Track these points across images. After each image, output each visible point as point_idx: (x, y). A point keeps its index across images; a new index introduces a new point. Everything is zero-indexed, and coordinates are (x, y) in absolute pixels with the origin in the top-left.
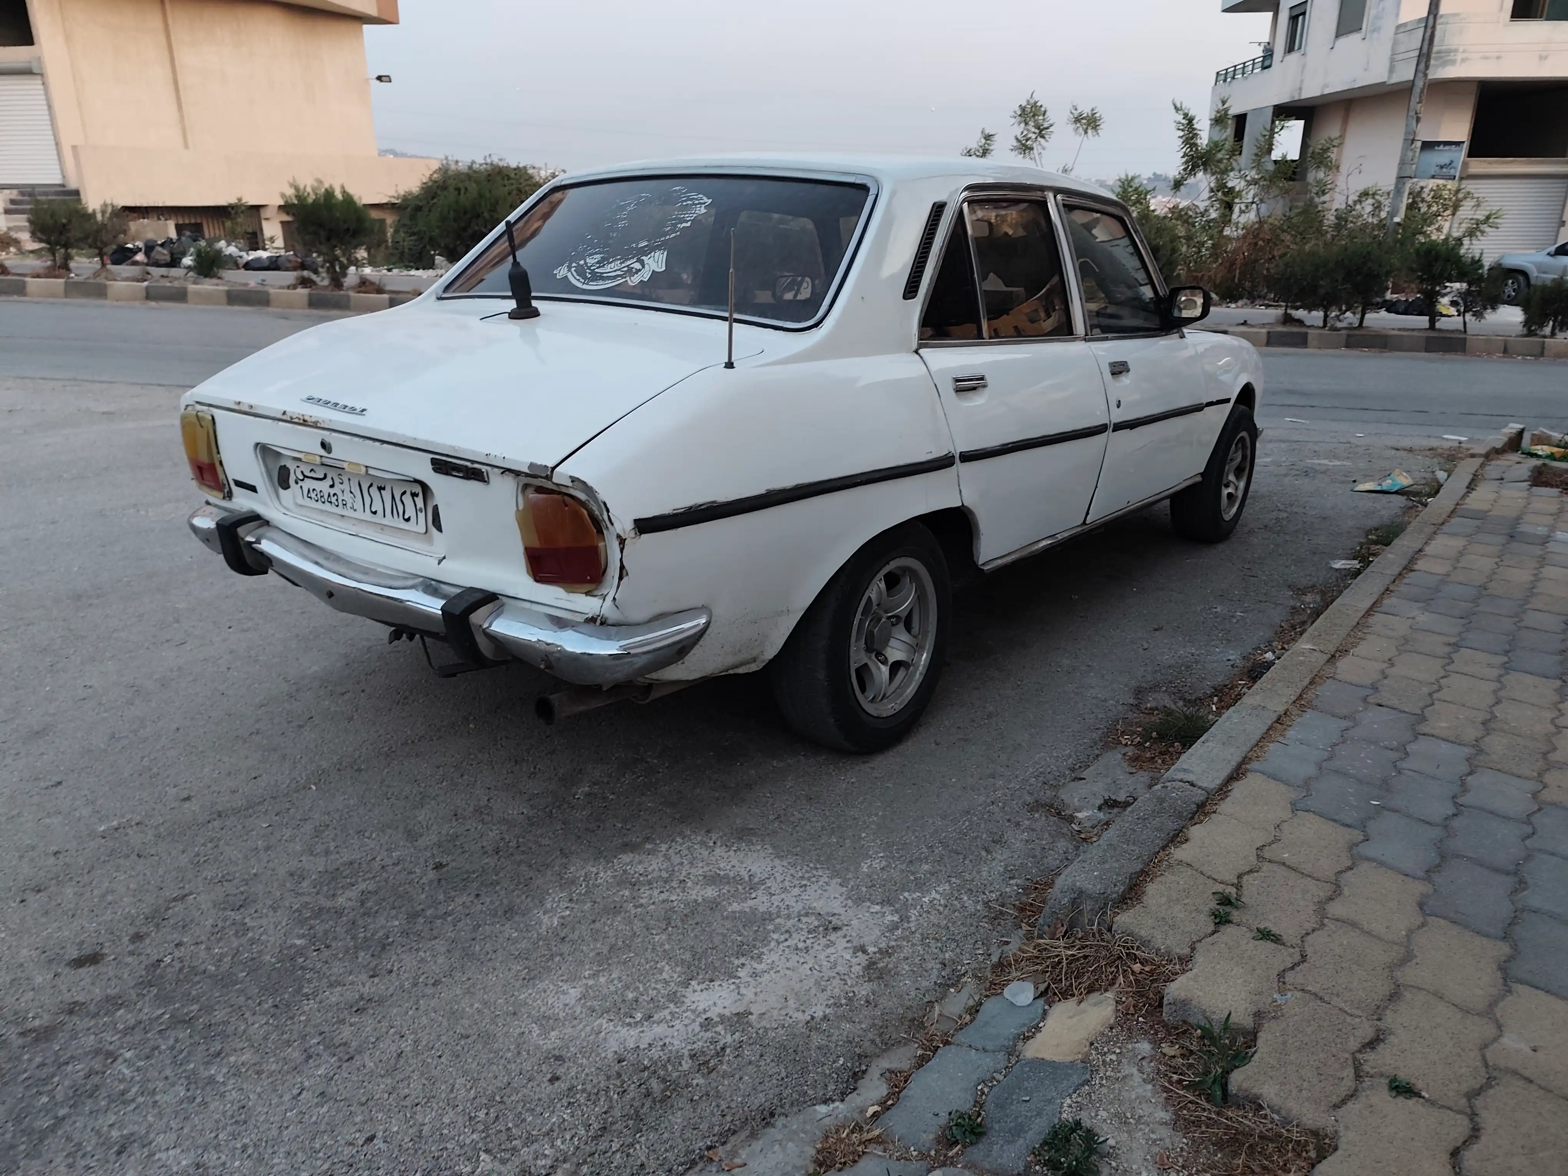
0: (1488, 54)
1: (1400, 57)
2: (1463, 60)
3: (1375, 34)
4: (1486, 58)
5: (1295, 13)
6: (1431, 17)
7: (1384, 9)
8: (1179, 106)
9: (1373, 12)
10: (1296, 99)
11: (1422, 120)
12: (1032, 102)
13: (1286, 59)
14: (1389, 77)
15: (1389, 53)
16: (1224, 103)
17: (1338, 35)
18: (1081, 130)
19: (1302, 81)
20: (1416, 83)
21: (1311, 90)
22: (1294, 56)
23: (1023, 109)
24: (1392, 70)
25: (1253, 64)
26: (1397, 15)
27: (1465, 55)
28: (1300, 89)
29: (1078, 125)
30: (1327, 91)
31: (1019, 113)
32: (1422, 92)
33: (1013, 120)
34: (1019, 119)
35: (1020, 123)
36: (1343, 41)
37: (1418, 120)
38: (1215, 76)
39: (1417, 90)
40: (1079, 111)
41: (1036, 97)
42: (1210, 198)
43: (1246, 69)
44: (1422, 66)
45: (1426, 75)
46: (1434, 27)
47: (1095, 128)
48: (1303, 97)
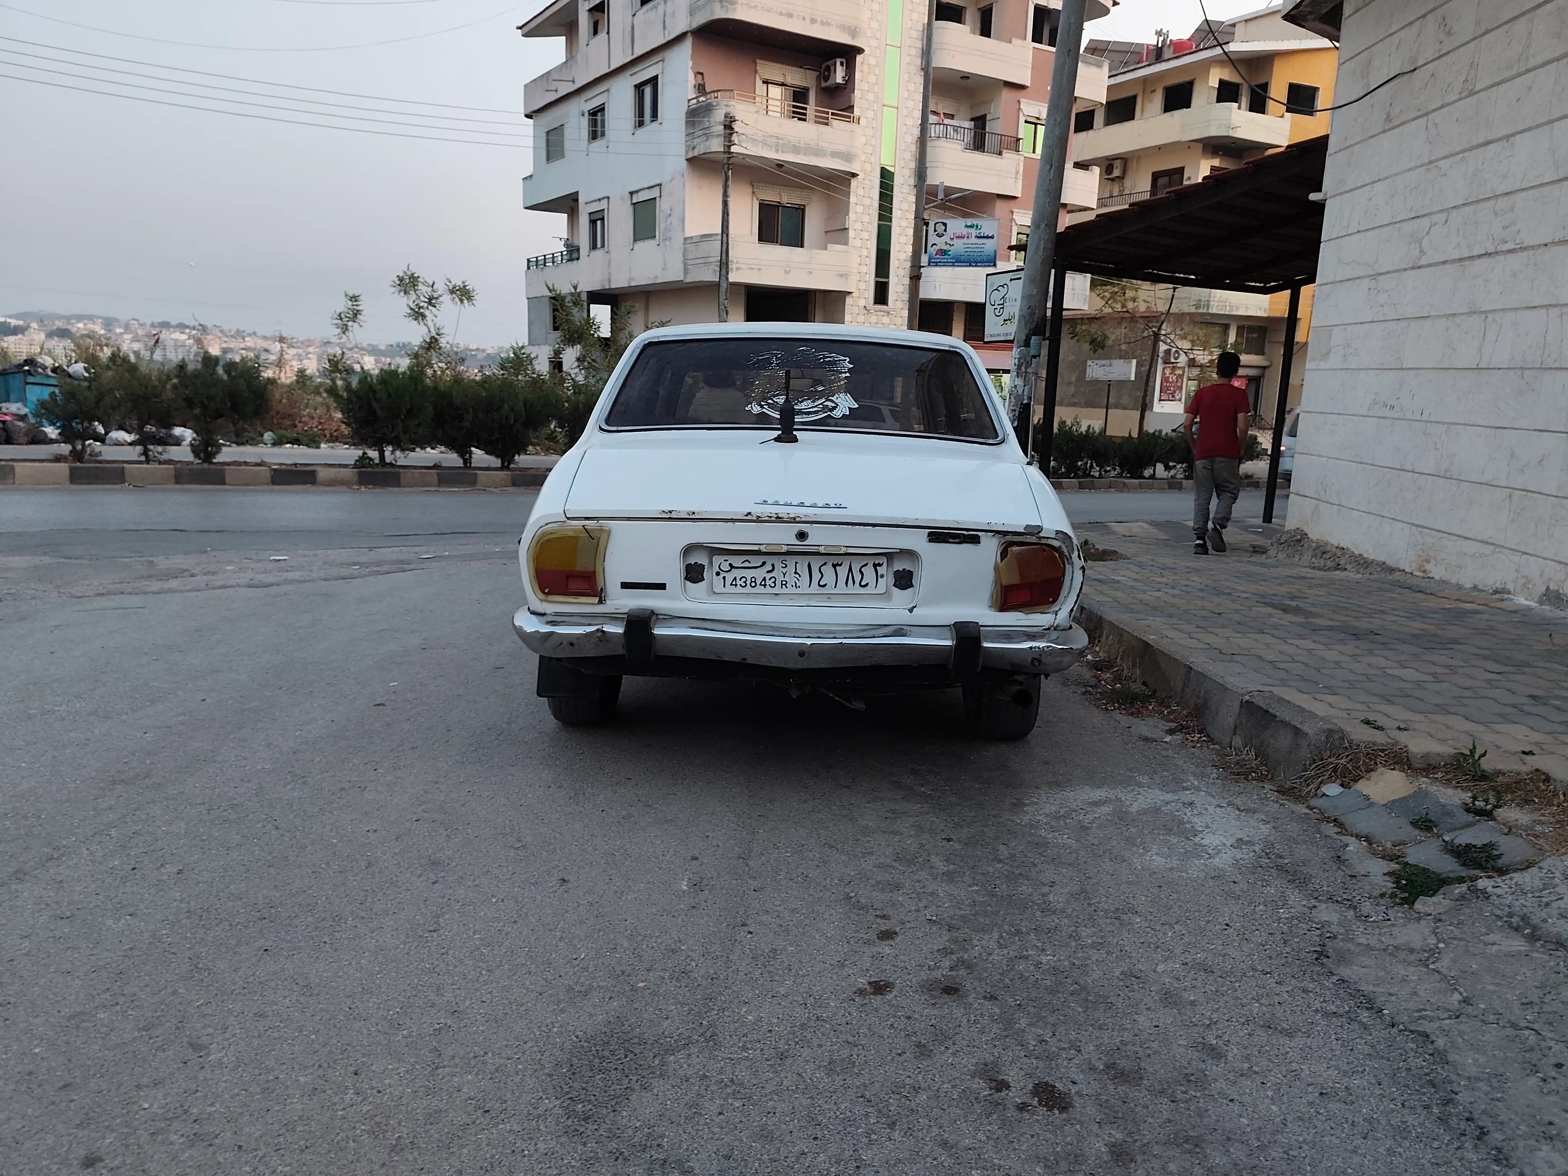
0: (752, 266)
1: (691, 262)
2: (738, 269)
3: (667, 242)
4: (752, 269)
5: (594, 217)
6: (725, 235)
7: (671, 223)
8: (551, 287)
9: (663, 225)
10: (607, 287)
11: (730, 313)
12: (409, 273)
13: (591, 254)
14: (685, 277)
15: (682, 259)
16: (575, 288)
17: (635, 240)
18: (457, 299)
19: (610, 274)
20: (722, 284)
21: (619, 282)
22: (598, 253)
23: (401, 279)
24: (686, 271)
25: (562, 255)
26: (683, 230)
27: (738, 265)
28: (609, 280)
29: (454, 295)
30: (633, 284)
31: (398, 282)
32: (726, 291)
33: (393, 289)
34: (398, 288)
35: (400, 291)
36: (640, 245)
37: (727, 313)
38: (526, 261)
39: (723, 289)
40: (453, 283)
41: (413, 269)
42: (579, 366)
43: (555, 259)
44: (724, 271)
45: (727, 279)
46: (727, 243)
47: (470, 298)
48: (613, 287)
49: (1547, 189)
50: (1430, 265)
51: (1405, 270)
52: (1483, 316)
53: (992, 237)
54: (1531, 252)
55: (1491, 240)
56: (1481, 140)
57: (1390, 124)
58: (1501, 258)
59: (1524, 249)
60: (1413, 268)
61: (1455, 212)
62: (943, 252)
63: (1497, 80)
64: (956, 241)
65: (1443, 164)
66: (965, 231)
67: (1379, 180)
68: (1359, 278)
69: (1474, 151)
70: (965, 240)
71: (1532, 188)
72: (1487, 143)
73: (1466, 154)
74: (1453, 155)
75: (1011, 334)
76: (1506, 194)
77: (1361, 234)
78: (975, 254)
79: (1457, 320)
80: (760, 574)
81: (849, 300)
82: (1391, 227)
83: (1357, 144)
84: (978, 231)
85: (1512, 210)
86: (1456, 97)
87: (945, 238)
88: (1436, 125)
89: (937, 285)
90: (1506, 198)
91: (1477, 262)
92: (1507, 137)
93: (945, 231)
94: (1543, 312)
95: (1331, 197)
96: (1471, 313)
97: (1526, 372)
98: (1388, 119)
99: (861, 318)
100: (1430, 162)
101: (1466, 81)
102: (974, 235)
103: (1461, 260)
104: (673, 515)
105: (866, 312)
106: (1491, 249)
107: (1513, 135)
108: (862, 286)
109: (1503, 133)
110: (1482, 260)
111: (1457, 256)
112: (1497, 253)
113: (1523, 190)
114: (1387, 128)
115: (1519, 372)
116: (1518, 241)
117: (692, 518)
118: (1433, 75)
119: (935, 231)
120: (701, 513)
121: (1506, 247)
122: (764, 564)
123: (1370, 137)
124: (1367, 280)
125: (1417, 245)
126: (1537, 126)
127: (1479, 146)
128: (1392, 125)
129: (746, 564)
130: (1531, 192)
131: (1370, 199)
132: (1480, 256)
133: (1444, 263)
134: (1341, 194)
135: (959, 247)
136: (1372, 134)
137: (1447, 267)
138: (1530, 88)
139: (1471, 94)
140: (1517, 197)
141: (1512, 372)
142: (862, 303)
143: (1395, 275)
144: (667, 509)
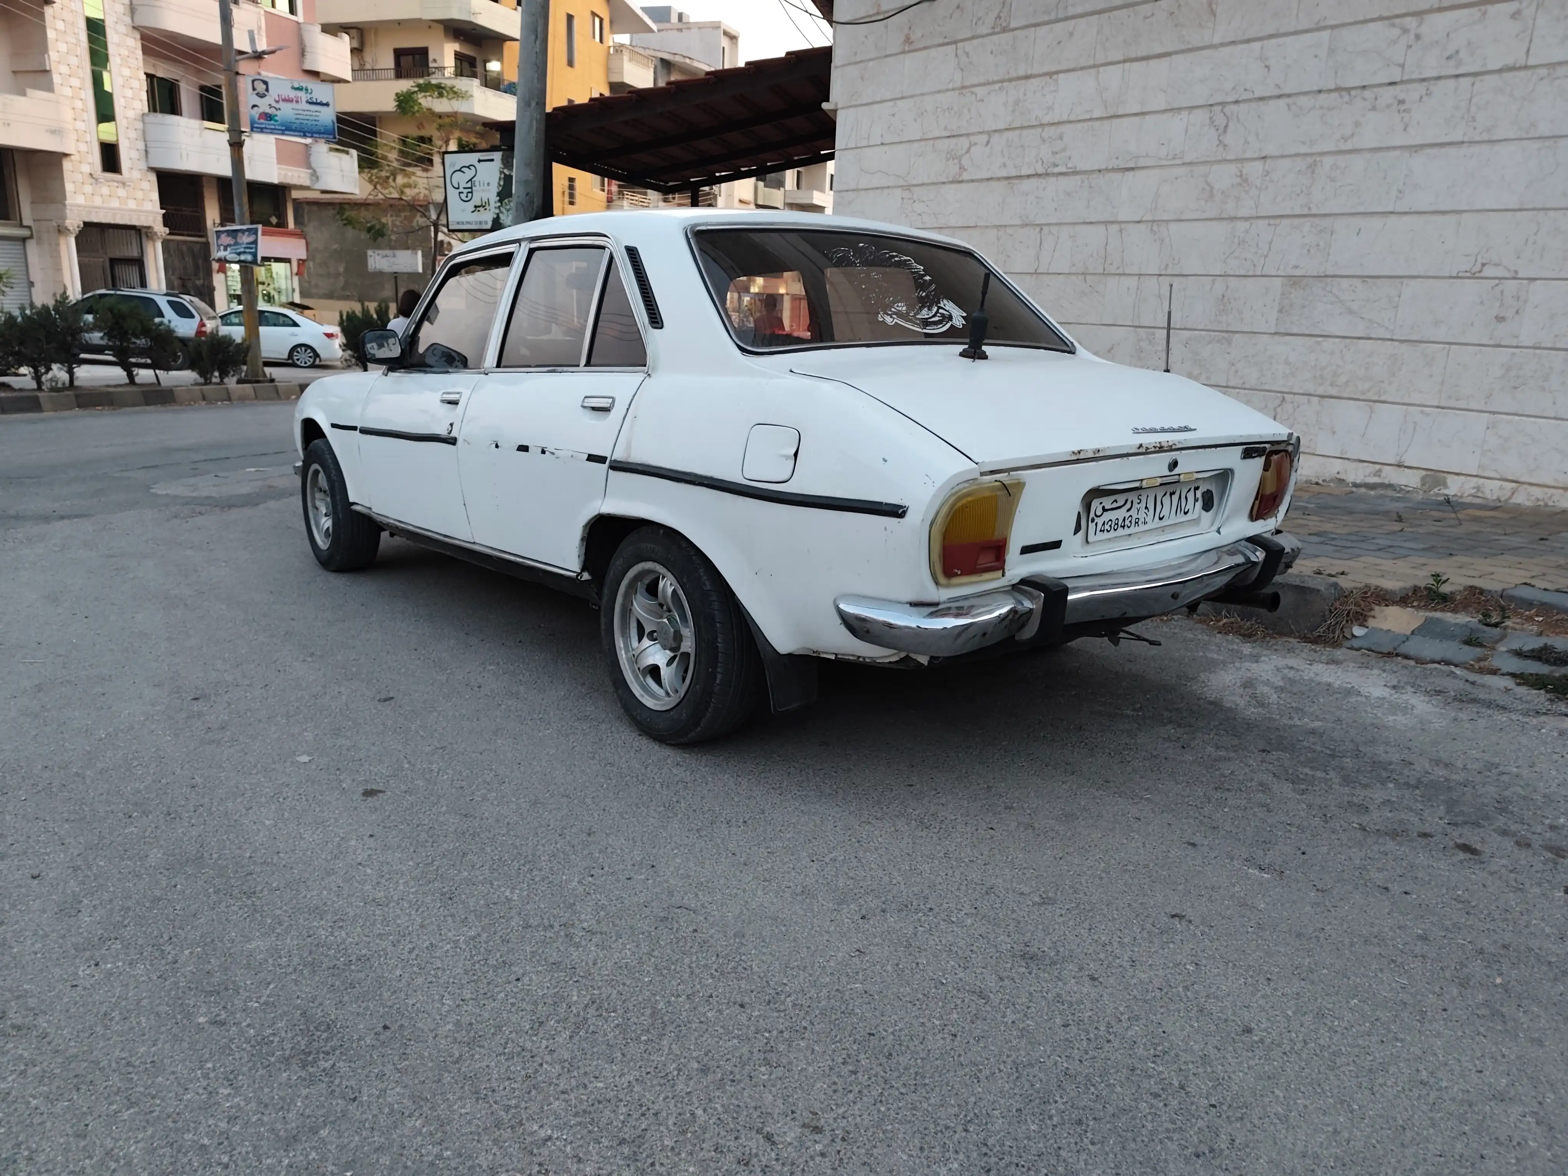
49: (1096, 124)
50: (973, 181)
51: (944, 183)
52: (1038, 229)
53: (327, 105)
54: (1084, 177)
55: (1040, 162)
56: (1022, 73)
57: (909, 45)
58: (1052, 180)
59: (1075, 173)
60: (952, 182)
61: (997, 135)
62: (268, 117)
63: (1034, 21)
64: (281, 105)
65: (980, 91)
66: (293, 94)
67: (903, 98)
68: (888, 187)
69: (1014, 83)
70: (294, 105)
71: (1079, 121)
72: (1028, 77)
73: (1005, 84)
74: (989, 83)
75: (486, 223)
76: (1053, 124)
77: (886, 148)
78: (309, 123)
79: (1009, 231)
80: (1121, 514)
81: (67, 165)
82: (923, 143)
83: (872, 60)
84: (309, 96)
85: (1061, 138)
86: (989, 31)
87: (268, 100)
88: (967, 54)
89: (184, 155)
90: (1053, 128)
91: (1026, 182)
92: (1050, 74)
93: (267, 90)
94: (1102, 228)
95: (843, 108)
96: (1024, 225)
97: (1088, 277)
98: (908, 40)
99: (88, 189)
100: (963, 87)
101: (999, 17)
102: (304, 100)
103: (1007, 178)
104: (1082, 456)
105: (93, 181)
106: (1040, 170)
107: (1057, 73)
108: (83, 147)
109: (1046, 69)
110: (1032, 180)
111: (1004, 173)
112: (1047, 174)
113: (1070, 122)
114: (907, 49)
115: (1081, 277)
116: (1070, 165)
117: (1098, 457)
118: (958, 7)
119: (254, 89)
120: (1104, 449)
121: (1056, 170)
122: (1126, 501)
123: (887, 56)
124: (900, 190)
125: (956, 161)
126: (1082, 68)
127: (1019, 78)
128: (912, 48)
129: (1115, 505)
130: (1080, 125)
131: (893, 115)
132: (1029, 176)
133: (988, 179)
134: (855, 106)
135: (286, 112)
136: (888, 53)
137: (993, 184)
138: (1071, 34)
139: (1005, 30)
140: (1066, 128)
141: (1073, 277)
142: (86, 169)
143: (932, 187)
144: (1076, 449)
